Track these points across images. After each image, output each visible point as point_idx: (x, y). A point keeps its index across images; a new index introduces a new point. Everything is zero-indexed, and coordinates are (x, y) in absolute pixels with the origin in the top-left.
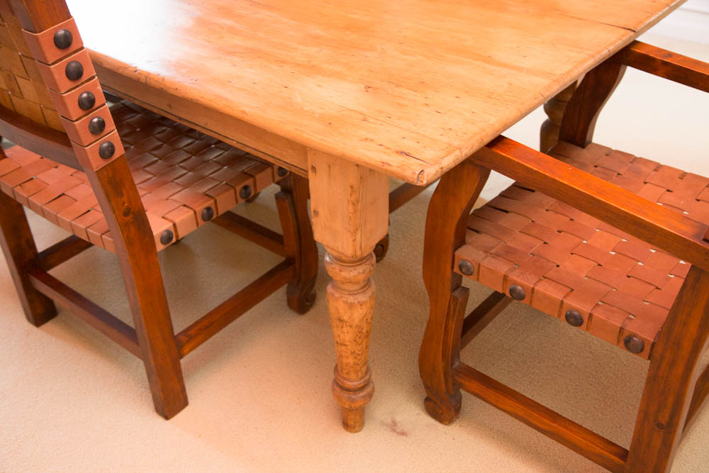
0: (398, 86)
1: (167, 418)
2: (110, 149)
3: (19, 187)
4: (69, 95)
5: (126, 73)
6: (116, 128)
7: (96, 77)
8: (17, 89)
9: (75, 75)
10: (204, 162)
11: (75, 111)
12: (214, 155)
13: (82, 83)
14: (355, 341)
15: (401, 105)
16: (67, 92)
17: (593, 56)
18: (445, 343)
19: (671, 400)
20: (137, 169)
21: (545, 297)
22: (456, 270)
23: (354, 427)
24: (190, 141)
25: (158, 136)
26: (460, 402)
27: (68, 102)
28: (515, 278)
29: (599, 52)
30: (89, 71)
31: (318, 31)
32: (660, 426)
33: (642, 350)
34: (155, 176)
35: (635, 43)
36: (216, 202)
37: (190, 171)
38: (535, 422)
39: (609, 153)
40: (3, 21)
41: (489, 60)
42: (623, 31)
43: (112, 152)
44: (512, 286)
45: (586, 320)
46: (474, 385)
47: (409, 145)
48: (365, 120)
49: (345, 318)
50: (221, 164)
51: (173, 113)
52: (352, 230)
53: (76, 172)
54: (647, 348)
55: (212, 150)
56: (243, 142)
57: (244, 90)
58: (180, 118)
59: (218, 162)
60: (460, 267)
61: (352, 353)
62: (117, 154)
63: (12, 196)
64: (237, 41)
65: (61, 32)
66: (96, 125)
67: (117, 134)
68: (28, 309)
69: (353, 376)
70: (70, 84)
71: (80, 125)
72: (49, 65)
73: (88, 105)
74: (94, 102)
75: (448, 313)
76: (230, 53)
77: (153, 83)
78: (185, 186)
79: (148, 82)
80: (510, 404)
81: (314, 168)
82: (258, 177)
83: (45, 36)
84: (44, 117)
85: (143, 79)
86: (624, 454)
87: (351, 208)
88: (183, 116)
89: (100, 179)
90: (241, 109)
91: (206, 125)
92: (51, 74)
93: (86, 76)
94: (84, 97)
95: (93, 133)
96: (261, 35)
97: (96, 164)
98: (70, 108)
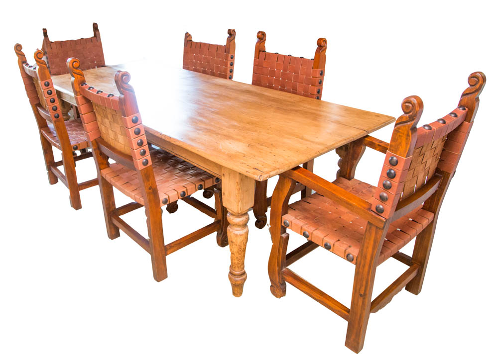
0: (262, 145)
1: (158, 281)
3: (112, 179)
5: (157, 135)
6: (150, 155)
7: (145, 135)
8: (117, 139)
9: (138, 133)
10: (186, 174)
11: (135, 146)
12: (191, 172)
13: (139, 136)
14: (238, 252)
15: (261, 152)
16: (134, 139)
17: (345, 140)
18: (278, 259)
19: (364, 283)
20: (158, 175)
21: (317, 237)
22: (283, 224)
23: (237, 295)
24: (182, 166)
26: (285, 288)
27: (133, 142)
28: (306, 229)
29: (348, 139)
30: (143, 132)
31: (236, 124)
32: (361, 295)
33: (353, 260)
34: (165, 178)
35: (367, 136)
36: (187, 189)
37: (179, 177)
38: (314, 296)
39: (360, 183)
40: (116, 113)
41: (302, 138)
42: (361, 131)
43: (147, 163)
44: (304, 231)
45: (332, 247)
46: (290, 279)
47: (259, 166)
48: (244, 156)
49: (234, 241)
50: (193, 175)
52: (237, 201)
54: (355, 259)
55: (189, 169)
59: (191, 175)
60: (284, 223)
61: (237, 258)
62: (149, 164)
63: (109, 181)
64: (203, 126)
65: (134, 118)
66: (143, 152)
68: (109, 231)
69: (237, 269)
70: (135, 136)
71: (137, 152)
72: (128, 129)
73: (141, 144)
74: (143, 144)
75: (280, 244)
78: (176, 183)
79: (165, 139)
80: (304, 287)
81: (223, 175)
82: (206, 181)
83: (128, 119)
86: (348, 311)
87: (237, 192)
92: (129, 132)
93: (141, 134)
94: (139, 141)
95: (141, 155)
96: (213, 124)
97: (141, 167)
98: (134, 145)
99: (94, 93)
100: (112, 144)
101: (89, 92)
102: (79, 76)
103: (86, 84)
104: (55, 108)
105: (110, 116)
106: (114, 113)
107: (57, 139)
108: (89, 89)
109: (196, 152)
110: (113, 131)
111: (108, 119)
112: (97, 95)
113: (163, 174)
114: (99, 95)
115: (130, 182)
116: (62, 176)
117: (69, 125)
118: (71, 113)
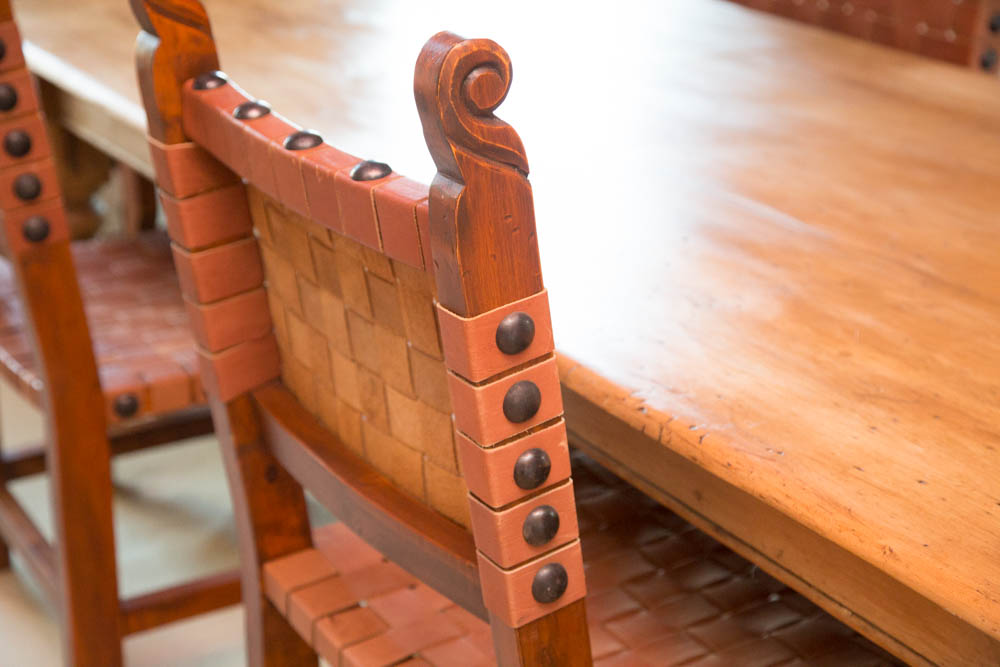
2: (558, 582)
3: (327, 621)
4: (501, 451)
5: (616, 410)
6: (580, 537)
7: (563, 420)
8: (382, 415)
9: (521, 410)
11: (502, 486)
13: (531, 431)
16: (497, 445)
25: (648, 550)
27: (491, 465)
30: (552, 405)
34: (628, 648)
37: (712, 651)
40: (394, 274)
43: (561, 590)
51: (705, 513)
53: (451, 607)
55: (770, 608)
56: (869, 618)
57: (895, 495)
58: (718, 528)
62: (569, 596)
64: (884, 368)
65: (509, 324)
66: (541, 525)
67: (579, 550)
70: (508, 429)
71: (507, 520)
72: (475, 384)
73: (534, 478)
74: (547, 474)
76: (863, 397)
77: (676, 444)
79: (664, 440)
83: (477, 329)
84: (425, 481)
85: (653, 431)
88: (727, 524)
89: (521, 646)
90: (883, 542)
91: (780, 555)
92: (472, 403)
93: (542, 416)
94: (528, 457)
95: (530, 541)
96: (945, 361)
97: (521, 609)
98: (495, 480)
99: (273, 144)
100: (349, 436)
101: (240, 131)
102: (183, 31)
103: (222, 82)
104: (28, 184)
105: (351, 281)
106: (384, 271)
107: (29, 342)
108: (242, 116)
109: (875, 556)
110: (360, 366)
111: (337, 292)
112: (289, 160)
113: (616, 618)
114: (303, 158)
115: (428, 654)
116: (39, 544)
117: (99, 267)
118: (111, 201)
